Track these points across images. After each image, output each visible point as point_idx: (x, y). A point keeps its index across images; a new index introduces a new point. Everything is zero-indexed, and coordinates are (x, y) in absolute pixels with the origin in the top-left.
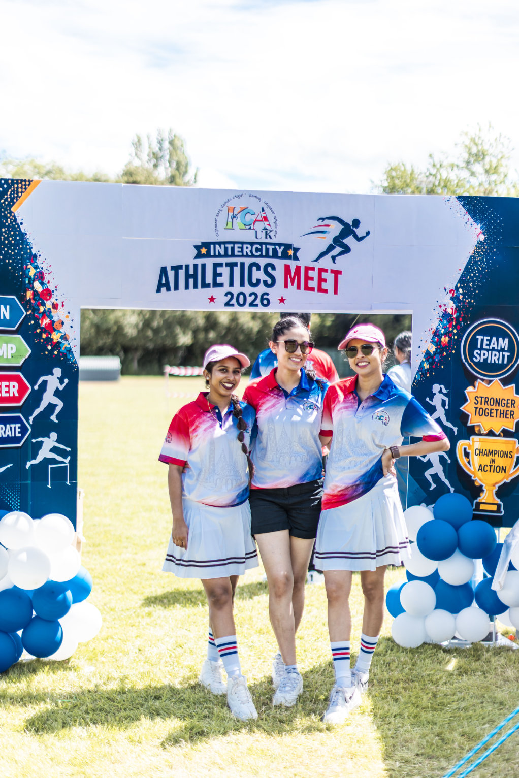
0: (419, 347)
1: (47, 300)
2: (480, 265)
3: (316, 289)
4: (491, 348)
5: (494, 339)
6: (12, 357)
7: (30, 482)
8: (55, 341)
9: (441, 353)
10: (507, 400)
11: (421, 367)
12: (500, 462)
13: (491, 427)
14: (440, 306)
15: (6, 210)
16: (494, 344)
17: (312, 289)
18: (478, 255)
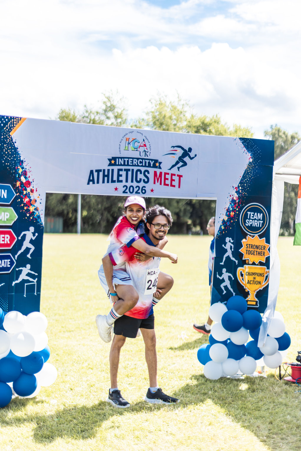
0: (220, 218)
1: (28, 187)
2: (250, 175)
3: (170, 185)
4: (254, 218)
5: (256, 214)
6: (7, 220)
7: (14, 294)
8: (31, 211)
9: (230, 221)
10: (262, 246)
11: (220, 228)
12: (258, 279)
13: (254, 260)
14: (230, 196)
15: (7, 134)
16: (256, 216)
17: (168, 185)
18: (249, 169)
